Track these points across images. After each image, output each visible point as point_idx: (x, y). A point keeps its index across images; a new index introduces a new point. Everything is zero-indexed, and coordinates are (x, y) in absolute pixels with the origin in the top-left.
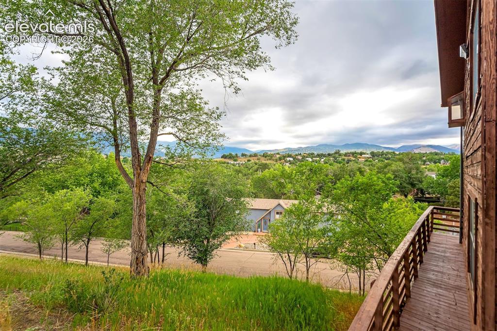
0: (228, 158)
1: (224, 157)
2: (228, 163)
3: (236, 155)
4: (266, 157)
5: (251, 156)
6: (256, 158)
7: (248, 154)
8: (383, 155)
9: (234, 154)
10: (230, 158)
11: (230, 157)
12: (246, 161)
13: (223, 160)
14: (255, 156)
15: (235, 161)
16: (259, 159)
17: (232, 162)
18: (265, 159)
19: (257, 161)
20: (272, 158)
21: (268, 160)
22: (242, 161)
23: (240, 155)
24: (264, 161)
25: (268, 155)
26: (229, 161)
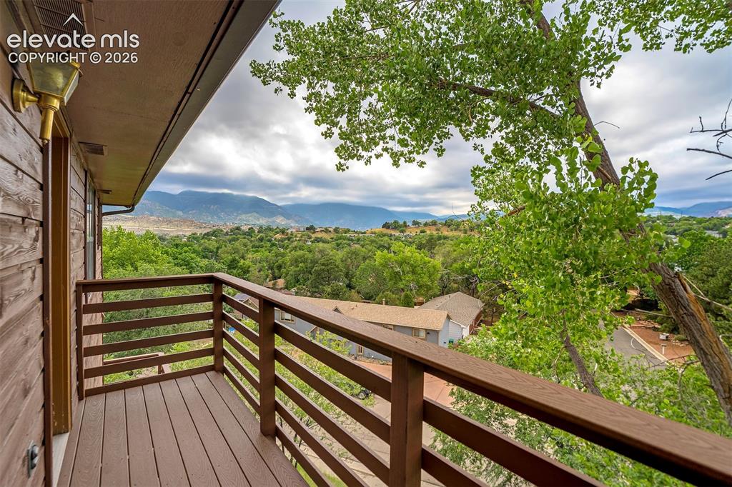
0: (393, 229)
1: (386, 226)
2: (391, 235)
3: (405, 223)
4: (449, 226)
5: (426, 224)
6: (434, 228)
7: (422, 221)
8: (648, 221)
9: (401, 223)
10: (395, 228)
11: (396, 226)
12: (419, 232)
13: (385, 231)
14: (433, 225)
15: (402, 232)
16: (438, 230)
17: (397, 234)
18: (447, 229)
19: (435, 233)
20: (458, 228)
21: (452, 230)
22: (412, 232)
23: (409, 224)
24: (446, 232)
25: (453, 223)
26: (393, 232)
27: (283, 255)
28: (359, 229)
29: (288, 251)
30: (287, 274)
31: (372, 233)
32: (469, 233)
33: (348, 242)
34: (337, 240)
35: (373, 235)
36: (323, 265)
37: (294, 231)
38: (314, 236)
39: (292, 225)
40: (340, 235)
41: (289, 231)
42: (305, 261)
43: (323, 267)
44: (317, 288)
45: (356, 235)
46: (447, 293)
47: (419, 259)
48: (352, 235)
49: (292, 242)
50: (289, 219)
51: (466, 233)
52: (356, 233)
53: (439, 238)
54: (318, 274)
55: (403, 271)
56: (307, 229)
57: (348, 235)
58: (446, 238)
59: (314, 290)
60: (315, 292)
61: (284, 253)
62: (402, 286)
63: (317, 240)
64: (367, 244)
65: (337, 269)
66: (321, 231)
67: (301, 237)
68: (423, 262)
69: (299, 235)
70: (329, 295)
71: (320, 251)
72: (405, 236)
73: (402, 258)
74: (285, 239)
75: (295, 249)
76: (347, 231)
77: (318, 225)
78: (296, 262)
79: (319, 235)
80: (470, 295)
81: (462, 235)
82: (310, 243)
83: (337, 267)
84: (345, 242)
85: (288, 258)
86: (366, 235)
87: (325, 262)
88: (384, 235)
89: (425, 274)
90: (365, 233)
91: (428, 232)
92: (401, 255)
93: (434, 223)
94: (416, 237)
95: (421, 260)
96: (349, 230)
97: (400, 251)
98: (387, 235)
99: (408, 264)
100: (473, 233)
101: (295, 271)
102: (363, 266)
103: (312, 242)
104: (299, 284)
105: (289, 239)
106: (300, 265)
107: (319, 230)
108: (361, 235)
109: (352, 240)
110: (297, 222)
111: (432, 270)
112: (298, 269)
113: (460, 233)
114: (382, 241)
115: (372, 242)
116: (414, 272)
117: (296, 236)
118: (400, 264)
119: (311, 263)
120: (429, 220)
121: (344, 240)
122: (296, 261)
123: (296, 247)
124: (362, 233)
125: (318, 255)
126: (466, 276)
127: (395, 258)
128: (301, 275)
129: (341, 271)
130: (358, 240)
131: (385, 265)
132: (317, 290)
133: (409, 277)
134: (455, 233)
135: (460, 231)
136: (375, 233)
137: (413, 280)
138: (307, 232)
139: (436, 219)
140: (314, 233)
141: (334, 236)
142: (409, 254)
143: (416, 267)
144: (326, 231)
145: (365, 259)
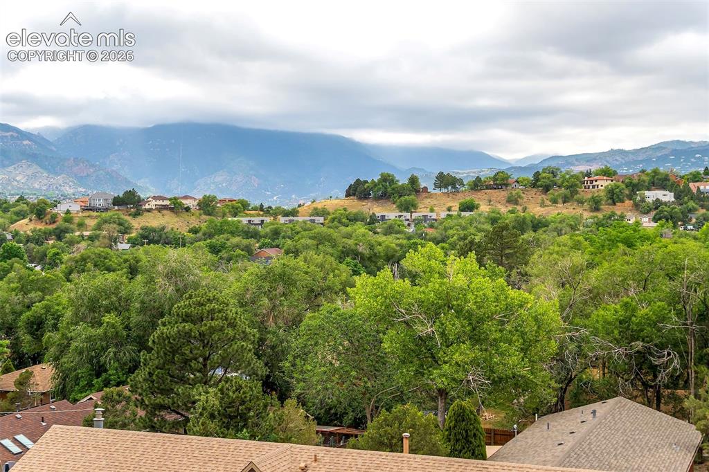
1: (358, 191)
2: (373, 220)
3: (413, 181)
4: (546, 189)
5: (477, 185)
6: (501, 194)
7: (466, 174)
9: (403, 180)
11: (386, 190)
12: (456, 207)
13: (355, 206)
14: (497, 186)
15: (407, 207)
16: (512, 201)
17: (391, 213)
18: (541, 197)
19: (504, 209)
20: (574, 192)
21: (555, 202)
22: (438, 207)
23: (426, 183)
24: (536, 207)
25: (558, 179)
26: (378, 210)
27: (45, 288)
28: (273, 201)
29: (59, 271)
30: (63, 349)
31: (316, 213)
32: (607, 209)
33: (245, 242)
34: (211, 236)
35: (321, 220)
36: (187, 318)
37: (75, 208)
38: (137, 224)
39: (68, 190)
40: (218, 220)
41: (61, 209)
42: (121, 307)
43: (188, 326)
44: (166, 392)
45: (268, 220)
46: (578, 402)
47: (492, 295)
48: (257, 220)
49: (71, 243)
50: (57, 174)
51: (597, 209)
52: (268, 211)
53: (521, 226)
54: (172, 349)
55: (443, 334)
56: (117, 202)
57: (245, 220)
58: (537, 225)
59: (160, 399)
60: (162, 407)
61: (46, 280)
62: (441, 383)
63: (150, 237)
64: (307, 247)
65: (231, 332)
66: (161, 209)
67: (99, 227)
68: (502, 305)
69: (92, 223)
70: (212, 416)
71: (171, 275)
72: (418, 222)
73: (438, 294)
74: (47, 235)
75: (80, 265)
76: (240, 207)
77: (147, 190)
78: (93, 310)
79: (154, 221)
80: (649, 404)
81: (586, 215)
82: (124, 246)
83: (233, 325)
84: (235, 240)
85: (64, 296)
86: (300, 219)
87: (194, 311)
88: (354, 219)
89: (510, 342)
90: (293, 213)
91: (484, 208)
92: (435, 282)
93: (500, 182)
94: (450, 223)
95: (497, 300)
96: (245, 205)
97: (431, 271)
98: (363, 220)
99: (459, 312)
100: (618, 209)
101: (89, 339)
102: (311, 319)
103: (133, 243)
104: (107, 384)
105: (59, 234)
106: (107, 319)
107: (153, 204)
108: (282, 220)
109: (255, 235)
110: (81, 180)
111: (530, 327)
112: (100, 331)
113: (579, 211)
114: (349, 236)
115: (321, 240)
116: (476, 338)
117: (81, 225)
118: (434, 311)
119: (142, 310)
120: (486, 173)
121: (233, 233)
122: (93, 306)
123: (84, 259)
124: (286, 214)
125: (165, 289)
126: (639, 345)
127: (417, 292)
128: (112, 350)
129: (245, 336)
130: (276, 233)
131: (387, 316)
132: (167, 401)
133: (463, 353)
134: (566, 211)
135: (581, 202)
136: (323, 213)
137: (474, 362)
138: (115, 212)
139: (503, 168)
140: (136, 215)
141: (203, 223)
142: (461, 281)
143: (481, 320)
144: (176, 207)
145: (313, 296)
